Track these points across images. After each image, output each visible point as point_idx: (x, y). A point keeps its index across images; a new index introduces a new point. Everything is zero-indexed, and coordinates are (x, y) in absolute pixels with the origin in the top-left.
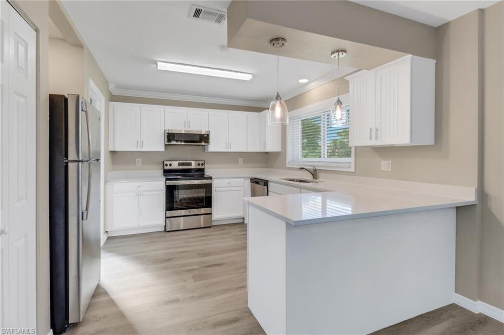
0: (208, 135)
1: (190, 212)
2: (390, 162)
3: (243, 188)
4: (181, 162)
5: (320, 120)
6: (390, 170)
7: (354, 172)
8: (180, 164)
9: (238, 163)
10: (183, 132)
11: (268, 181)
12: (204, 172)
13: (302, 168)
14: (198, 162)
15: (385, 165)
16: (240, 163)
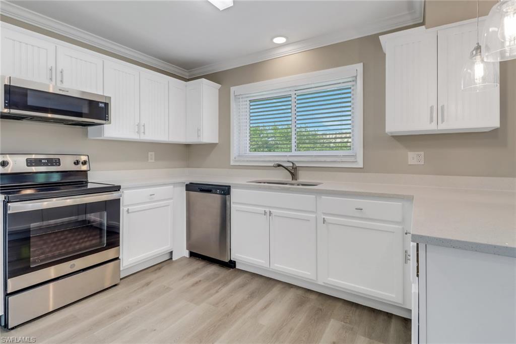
0: (106, 105)
1: (72, 266)
2: (422, 153)
3: (172, 201)
4: (33, 157)
5: (290, 101)
6: (423, 163)
7: (363, 168)
8: (30, 163)
9: (148, 160)
10: (51, 91)
11: (229, 187)
12: (86, 177)
13: (279, 165)
14: (75, 158)
15: (414, 157)
16: (150, 161)
